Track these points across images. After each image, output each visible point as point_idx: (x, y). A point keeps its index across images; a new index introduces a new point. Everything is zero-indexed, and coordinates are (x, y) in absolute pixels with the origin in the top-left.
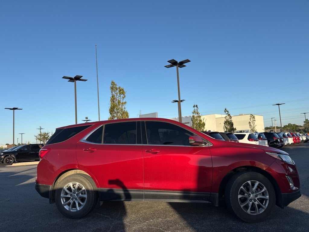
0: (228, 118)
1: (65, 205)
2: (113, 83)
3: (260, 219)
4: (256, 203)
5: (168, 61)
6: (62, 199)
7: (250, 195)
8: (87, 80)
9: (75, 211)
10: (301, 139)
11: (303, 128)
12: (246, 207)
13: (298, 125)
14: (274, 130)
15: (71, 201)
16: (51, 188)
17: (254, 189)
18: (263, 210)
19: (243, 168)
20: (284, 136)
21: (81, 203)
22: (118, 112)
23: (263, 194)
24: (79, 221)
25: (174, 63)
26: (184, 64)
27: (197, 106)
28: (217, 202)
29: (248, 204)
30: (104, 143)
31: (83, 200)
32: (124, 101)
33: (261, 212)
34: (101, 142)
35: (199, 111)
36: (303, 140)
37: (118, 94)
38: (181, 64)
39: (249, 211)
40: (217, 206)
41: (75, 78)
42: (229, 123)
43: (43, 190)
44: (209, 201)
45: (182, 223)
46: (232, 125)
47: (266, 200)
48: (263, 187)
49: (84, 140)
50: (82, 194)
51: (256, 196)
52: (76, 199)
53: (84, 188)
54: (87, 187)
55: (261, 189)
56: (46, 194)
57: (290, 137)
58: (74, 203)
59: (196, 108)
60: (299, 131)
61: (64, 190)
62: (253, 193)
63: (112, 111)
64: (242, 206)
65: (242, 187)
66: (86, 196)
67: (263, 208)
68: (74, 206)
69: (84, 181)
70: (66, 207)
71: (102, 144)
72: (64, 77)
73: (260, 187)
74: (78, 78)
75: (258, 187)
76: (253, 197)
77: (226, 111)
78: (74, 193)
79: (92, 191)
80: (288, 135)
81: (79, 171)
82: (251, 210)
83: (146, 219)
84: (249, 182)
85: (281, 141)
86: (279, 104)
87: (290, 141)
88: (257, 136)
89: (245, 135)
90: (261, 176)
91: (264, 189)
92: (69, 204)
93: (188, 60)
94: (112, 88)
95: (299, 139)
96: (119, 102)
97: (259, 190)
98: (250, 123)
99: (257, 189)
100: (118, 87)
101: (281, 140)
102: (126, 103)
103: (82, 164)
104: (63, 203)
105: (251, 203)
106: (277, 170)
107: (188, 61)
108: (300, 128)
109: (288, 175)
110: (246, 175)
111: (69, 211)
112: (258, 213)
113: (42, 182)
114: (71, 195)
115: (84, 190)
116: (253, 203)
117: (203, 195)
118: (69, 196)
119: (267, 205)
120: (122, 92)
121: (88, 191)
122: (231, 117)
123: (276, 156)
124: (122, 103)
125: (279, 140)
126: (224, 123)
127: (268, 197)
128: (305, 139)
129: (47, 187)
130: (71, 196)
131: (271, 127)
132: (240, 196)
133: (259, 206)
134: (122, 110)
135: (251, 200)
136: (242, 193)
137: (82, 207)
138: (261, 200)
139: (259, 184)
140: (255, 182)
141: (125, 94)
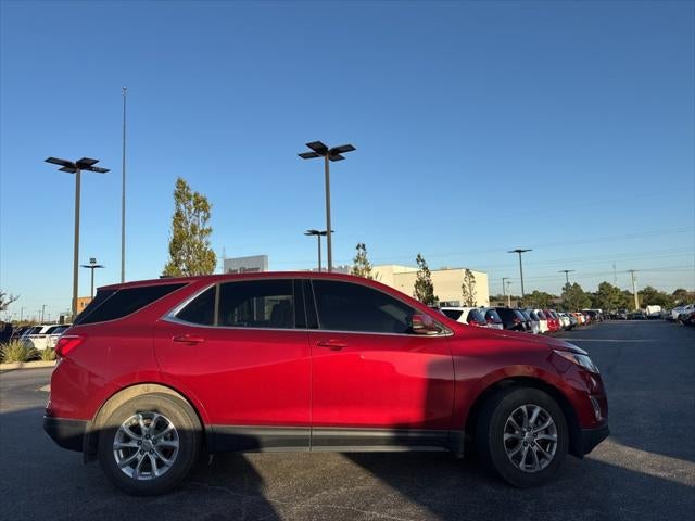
0: (423, 274)
1: (124, 466)
2: (180, 183)
3: (541, 480)
4: (535, 449)
5: (308, 145)
6: (115, 452)
7: (524, 432)
8: (107, 171)
9: (150, 478)
10: (561, 324)
11: (561, 301)
12: (518, 457)
13: (550, 294)
14: (505, 303)
15: (140, 457)
16: (89, 426)
17: (532, 420)
18: (547, 463)
19: (511, 381)
20: (532, 315)
21: (165, 460)
22: (190, 252)
23: (547, 431)
24: (160, 501)
25: (319, 150)
26: (341, 154)
27: (364, 246)
28: (462, 449)
29: (520, 453)
30: (219, 324)
31: (167, 451)
32: (207, 227)
33: (543, 467)
34: (212, 323)
35: (368, 257)
36: (564, 326)
37: (193, 210)
38: (335, 154)
39: (522, 465)
40: (461, 456)
41: (78, 163)
42: (425, 286)
43: (66, 430)
44: (446, 447)
45: (392, 495)
46: (431, 289)
47: (552, 442)
48: (547, 418)
49: (171, 318)
50: (166, 439)
51: (535, 435)
52: (152, 452)
53: (171, 426)
54: (179, 422)
55: (544, 422)
56: (74, 442)
57: (543, 319)
58: (147, 460)
59: (361, 250)
60: (553, 306)
61: (122, 431)
62: (529, 429)
63: (175, 247)
64: (510, 456)
65: (510, 418)
66: (176, 444)
67: (546, 458)
68: (146, 466)
69: (174, 410)
70: (127, 471)
71: (215, 326)
72: (51, 160)
73: (541, 419)
74: (86, 165)
75: (538, 418)
76: (530, 437)
77: (419, 259)
78: (148, 437)
79: (190, 431)
80: (539, 314)
81: (153, 388)
82: (526, 463)
83: (314, 490)
84: (524, 408)
85: (529, 328)
86: (520, 251)
87: (543, 326)
88: (483, 314)
89: (461, 312)
90: (543, 395)
91: (550, 421)
92: (133, 464)
93: (350, 146)
94: (178, 196)
95: (557, 323)
96: (194, 229)
97: (539, 423)
98: (463, 286)
99: (536, 422)
100: (192, 193)
101: (527, 325)
102: (210, 230)
103: (169, 371)
104: (118, 461)
105: (526, 449)
106: (574, 384)
107: (349, 148)
108: (556, 301)
109: (592, 393)
110: (519, 394)
111: (134, 480)
112: (537, 469)
113: (67, 414)
114: (139, 442)
115: (172, 431)
116: (530, 450)
117: (433, 435)
118: (133, 444)
119: (553, 453)
120: (201, 204)
121: (181, 431)
122: (428, 274)
123: (569, 357)
124: (202, 232)
125: (524, 325)
126: (416, 286)
127: (555, 436)
128: (567, 323)
129: (77, 424)
130: (139, 444)
131: (500, 296)
132: (506, 436)
133: (541, 455)
134: (200, 246)
135: (525, 444)
136: (511, 429)
137: (165, 469)
138: (544, 443)
139: (541, 412)
140: (534, 408)
141: (210, 211)
